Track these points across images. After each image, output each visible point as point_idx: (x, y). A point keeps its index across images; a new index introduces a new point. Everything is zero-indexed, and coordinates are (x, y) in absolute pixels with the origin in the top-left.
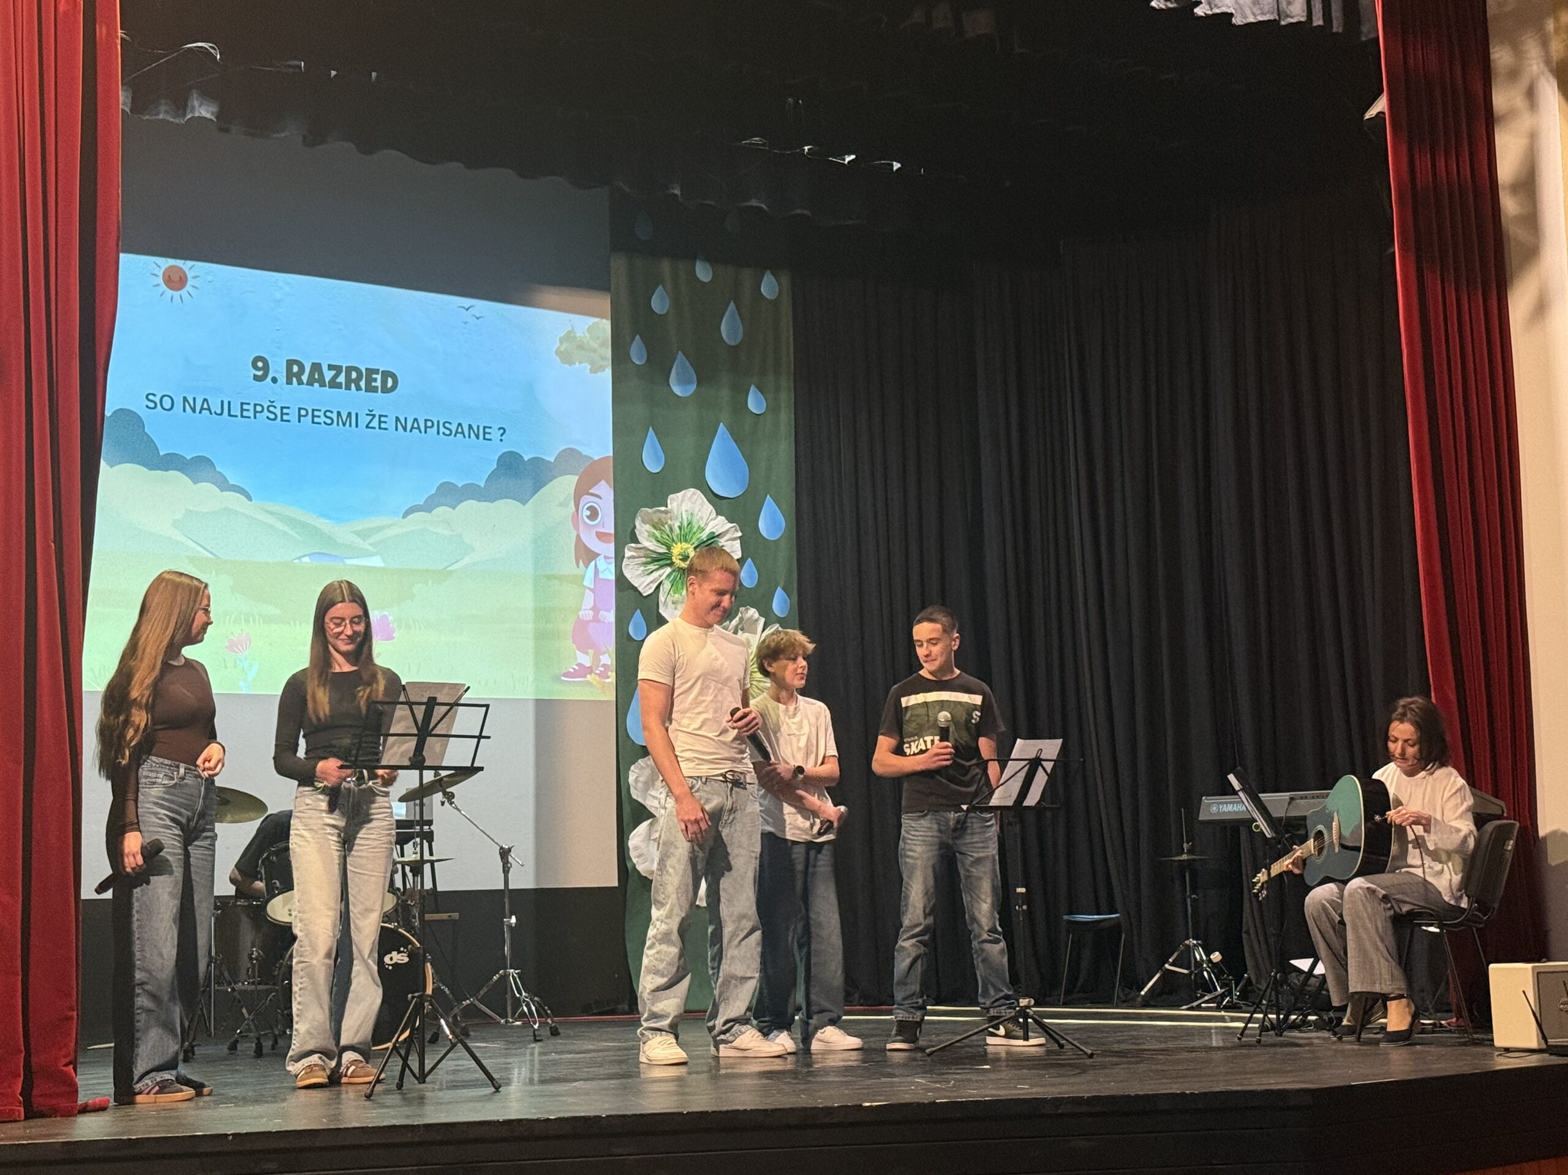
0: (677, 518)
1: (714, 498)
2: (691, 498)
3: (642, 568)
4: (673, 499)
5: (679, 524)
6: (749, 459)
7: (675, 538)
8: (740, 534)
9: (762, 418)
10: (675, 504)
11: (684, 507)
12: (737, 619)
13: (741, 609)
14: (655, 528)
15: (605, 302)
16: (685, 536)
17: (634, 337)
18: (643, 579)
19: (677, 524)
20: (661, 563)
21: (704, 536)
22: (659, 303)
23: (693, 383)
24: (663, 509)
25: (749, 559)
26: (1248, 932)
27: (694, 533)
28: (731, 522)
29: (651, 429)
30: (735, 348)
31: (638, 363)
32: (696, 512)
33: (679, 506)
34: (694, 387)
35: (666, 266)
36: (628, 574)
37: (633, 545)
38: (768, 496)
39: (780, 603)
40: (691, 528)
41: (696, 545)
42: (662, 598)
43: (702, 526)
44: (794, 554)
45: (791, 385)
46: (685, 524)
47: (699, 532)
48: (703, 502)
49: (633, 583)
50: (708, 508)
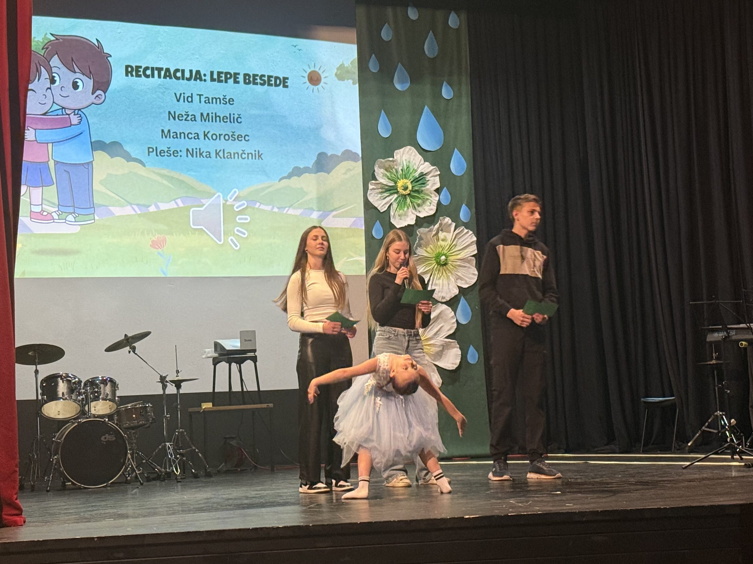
0: (400, 165)
1: (423, 152)
2: (408, 151)
3: (380, 195)
4: (397, 153)
5: (402, 168)
6: (444, 127)
7: (399, 177)
8: (439, 173)
9: (451, 102)
10: (399, 156)
11: (404, 158)
12: (438, 224)
13: (440, 218)
14: (386, 170)
15: (353, 34)
16: (405, 175)
17: (371, 56)
18: (380, 202)
19: (400, 168)
20: (392, 192)
21: (417, 175)
22: (386, 34)
23: (407, 82)
24: (391, 159)
25: (445, 188)
26: (752, 407)
27: (411, 173)
28: (433, 165)
29: (383, 111)
30: (434, 60)
32: (412, 160)
33: (401, 157)
34: (409, 84)
35: (390, 11)
36: (371, 199)
37: (373, 182)
38: (456, 149)
39: (464, 213)
40: (409, 171)
41: (412, 180)
42: (392, 213)
43: (416, 168)
44: (473, 184)
45: (469, 81)
46: (405, 168)
47: (414, 172)
48: (416, 154)
49: (374, 205)
50: (419, 158)
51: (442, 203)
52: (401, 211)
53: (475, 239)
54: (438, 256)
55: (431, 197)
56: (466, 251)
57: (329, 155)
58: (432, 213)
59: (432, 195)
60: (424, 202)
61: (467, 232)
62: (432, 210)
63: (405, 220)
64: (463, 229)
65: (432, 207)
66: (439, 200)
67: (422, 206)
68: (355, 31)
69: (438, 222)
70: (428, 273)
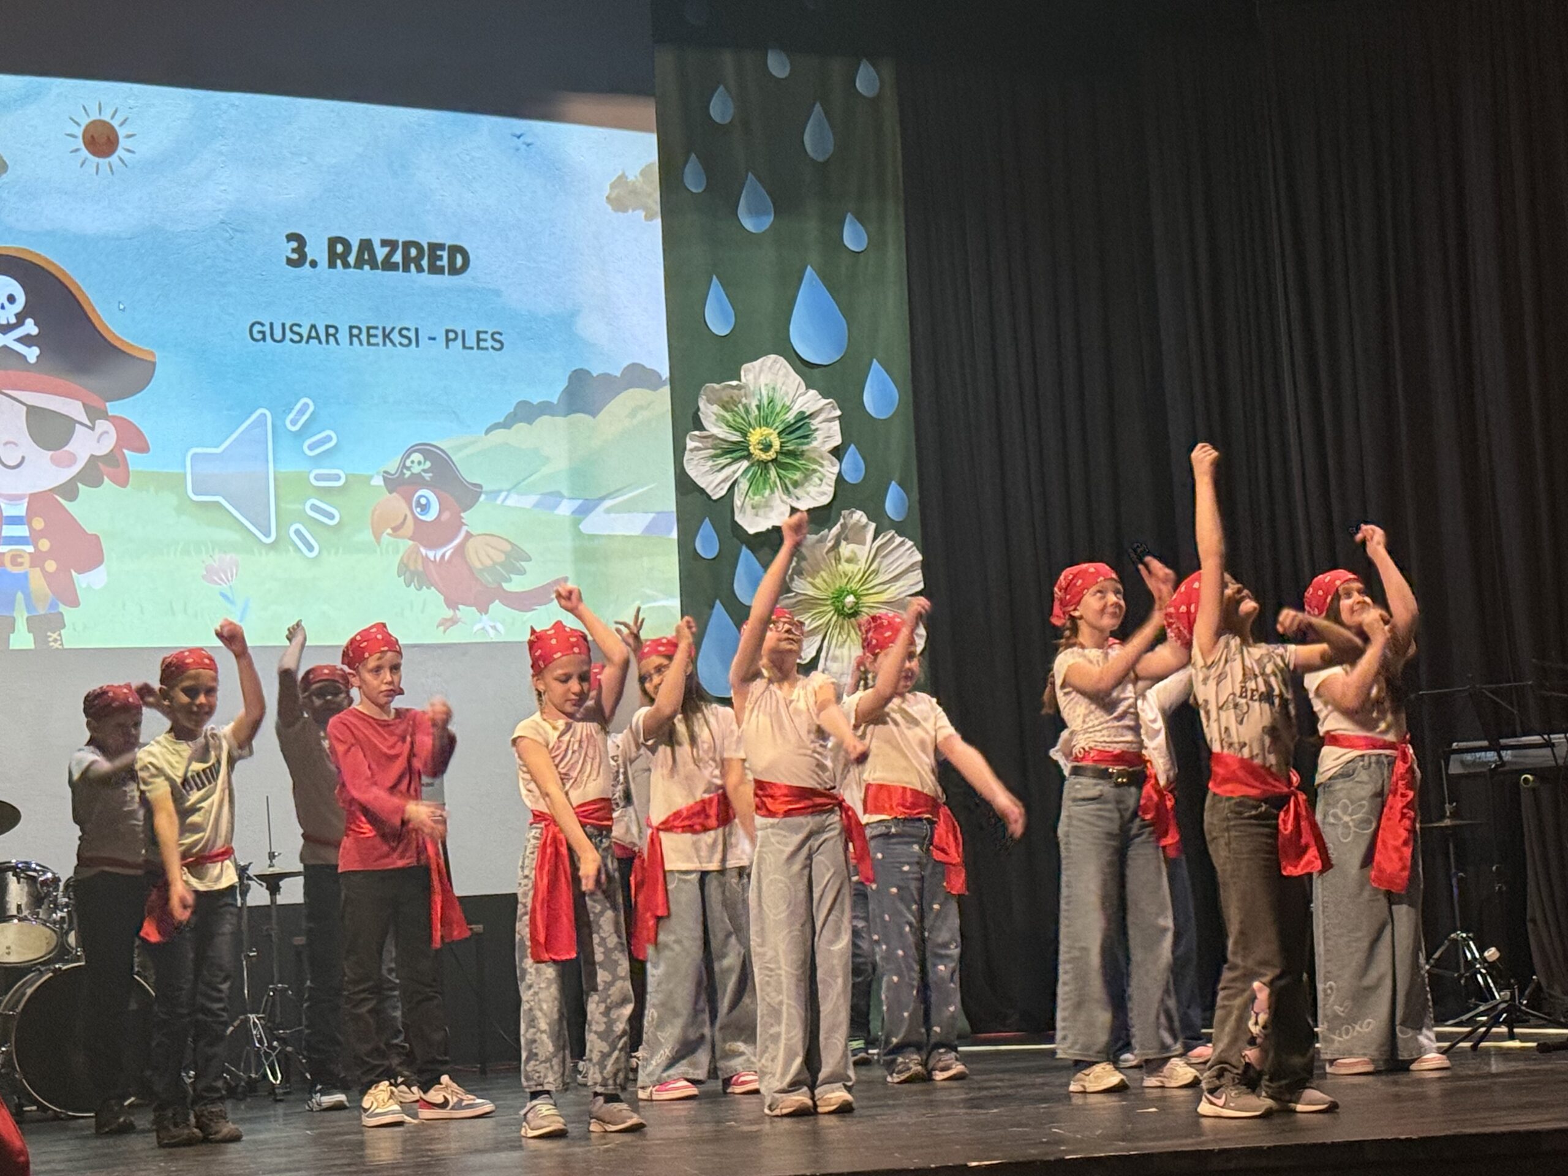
0: (754, 395)
1: (803, 366)
2: (770, 368)
3: (710, 463)
4: (747, 371)
5: (758, 403)
6: (848, 311)
7: (753, 422)
8: (838, 413)
9: (862, 257)
10: (751, 377)
11: (763, 380)
12: (838, 526)
13: (843, 512)
14: (724, 408)
15: (648, 111)
16: (765, 419)
18: (710, 478)
19: (754, 403)
20: (734, 455)
21: (791, 417)
22: (720, 109)
24: (734, 383)
25: (852, 446)
26: (1534, 921)
27: (778, 414)
28: (825, 397)
29: (714, 277)
30: (824, 166)
32: (779, 386)
33: (756, 379)
34: (772, 218)
35: (727, 58)
36: (692, 471)
37: (697, 433)
38: (875, 361)
39: (894, 501)
40: (774, 408)
41: (780, 429)
42: (738, 502)
43: (788, 403)
44: (913, 437)
45: (901, 211)
46: (765, 401)
47: (784, 411)
48: (788, 372)
49: (699, 483)
50: (795, 380)
51: (847, 478)
52: (757, 498)
53: (919, 557)
54: (840, 595)
55: (822, 466)
56: (899, 584)
57: (595, 375)
58: (825, 500)
59: (825, 463)
60: (807, 477)
61: (902, 544)
62: (824, 494)
63: (767, 517)
64: (893, 537)
65: (824, 488)
66: (840, 473)
67: (802, 485)
68: (654, 104)
69: (838, 520)
70: (818, 634)
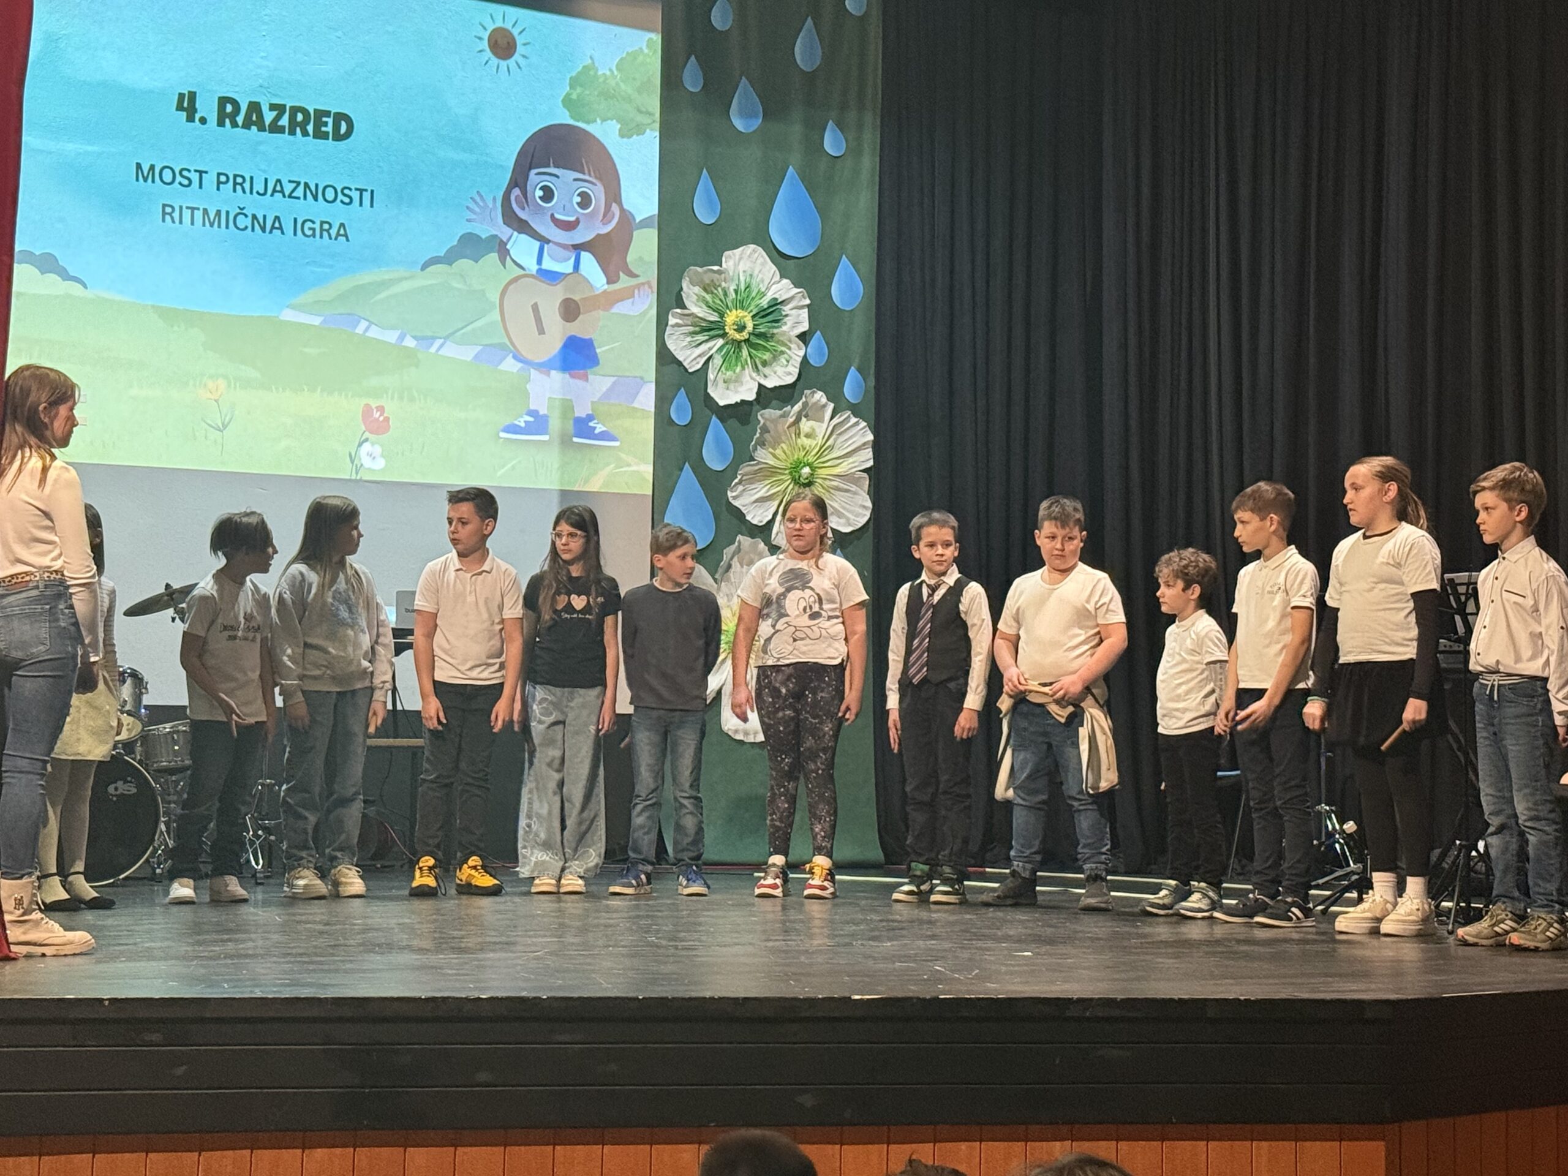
0: (733, 280)
1: (779, 257)
2: (749, 257)
3: (689, 339)
4: (730, 257)
5: (735, 287)
6: (823, 211)
7: (730, 304)
8: (808, 301)
9: (839, 161)
10: (731, 263)
11: (741, 267)
12: (800, 404)
13: (805, 392)
14: (705, 290)
15: (654, 13)
16: (742, 302)
17: (688, 58)
18: (689, 352)
19: (732, 287)
20: (712, 333)
21: (764, 302)
23: (756, 116)
24: (716, 268)
27: (753, 299)
28: (796, 286)
30: (810, 78)
31: (691, 90)
32: (756, 272)
33: (736, 265)
36: (671, 345)
37: (678, 311)
38: (844, 257)
39: (853, 386)
40: (750, 293)
41: (754, 312)
42: (711, 376)
43: (763, 290)
44: (873, 328)
45: (878, 122)
46: (743, 287)
47: (759, 297)
48: (764, 261)
49: (678, 357)
50: (771, 269)
51: (811, 362)
52: (729, 373)
53: (870, 437)
54: (797, 466)
55: (790, 349)
56: (851, 460)
58: (790, 380)
59: (792, 346)
60: (775, 358)
61: (857, 424)
62: (790, 373)
63: (737, 392)
64: (849, 417)
65: (790, 369)
66: (805, 356)
67: (771, 364)
68: (660, 7)
69: (801, 399)
70: (774, 500)
